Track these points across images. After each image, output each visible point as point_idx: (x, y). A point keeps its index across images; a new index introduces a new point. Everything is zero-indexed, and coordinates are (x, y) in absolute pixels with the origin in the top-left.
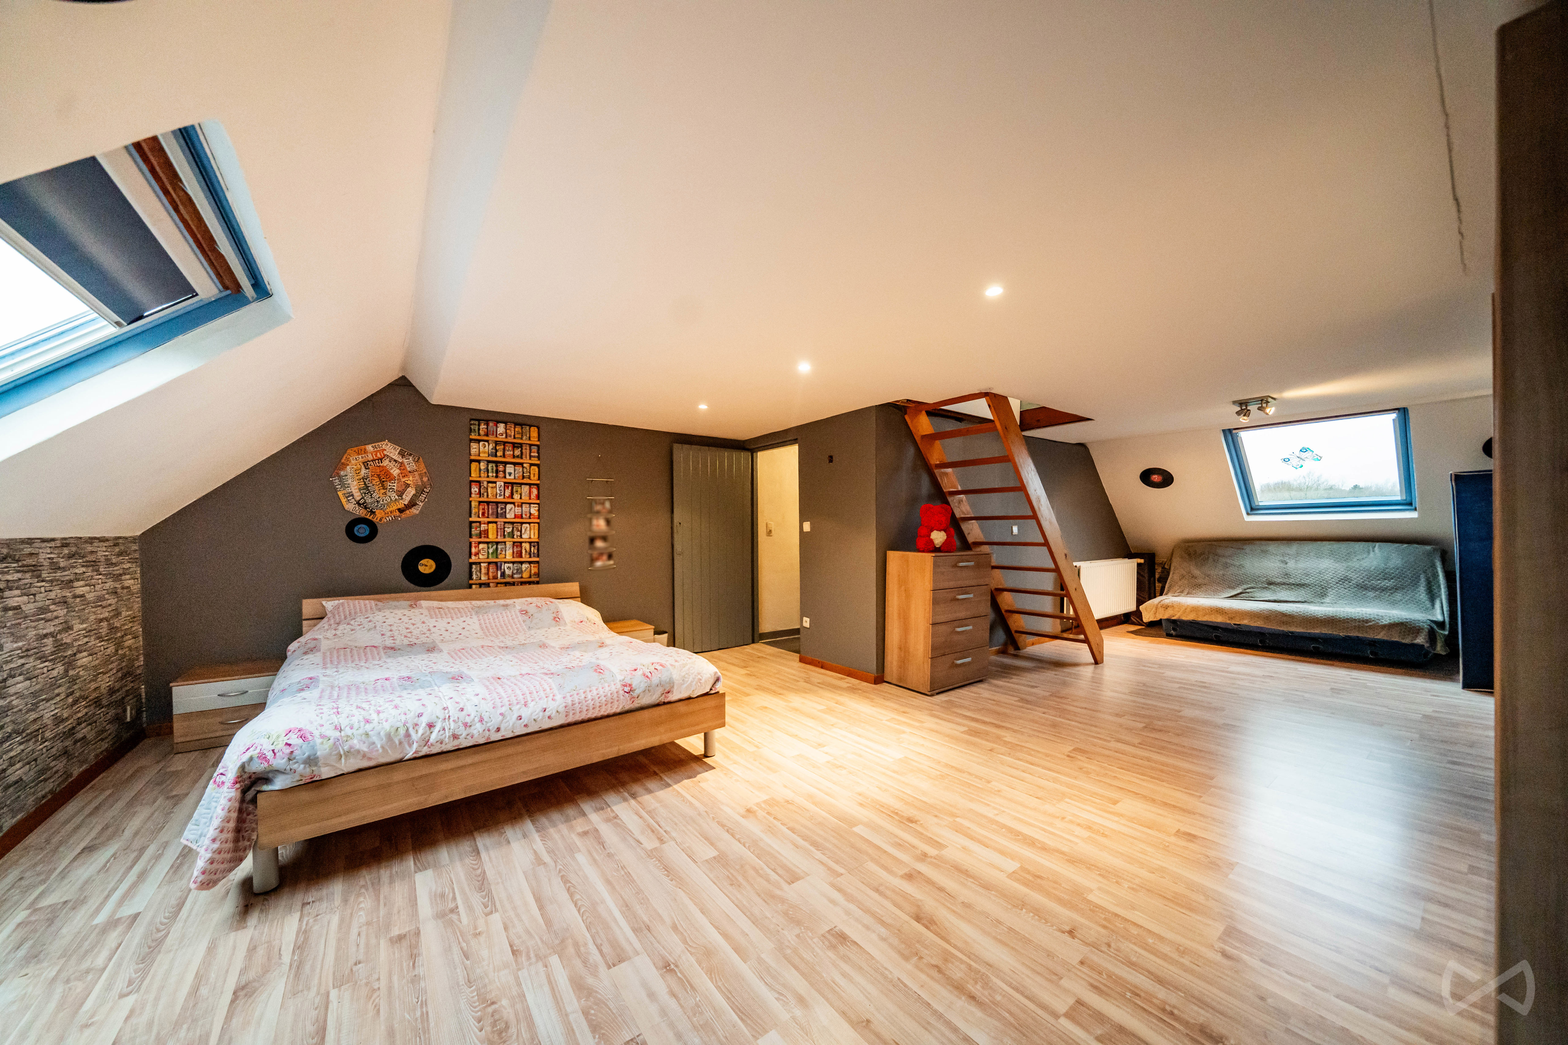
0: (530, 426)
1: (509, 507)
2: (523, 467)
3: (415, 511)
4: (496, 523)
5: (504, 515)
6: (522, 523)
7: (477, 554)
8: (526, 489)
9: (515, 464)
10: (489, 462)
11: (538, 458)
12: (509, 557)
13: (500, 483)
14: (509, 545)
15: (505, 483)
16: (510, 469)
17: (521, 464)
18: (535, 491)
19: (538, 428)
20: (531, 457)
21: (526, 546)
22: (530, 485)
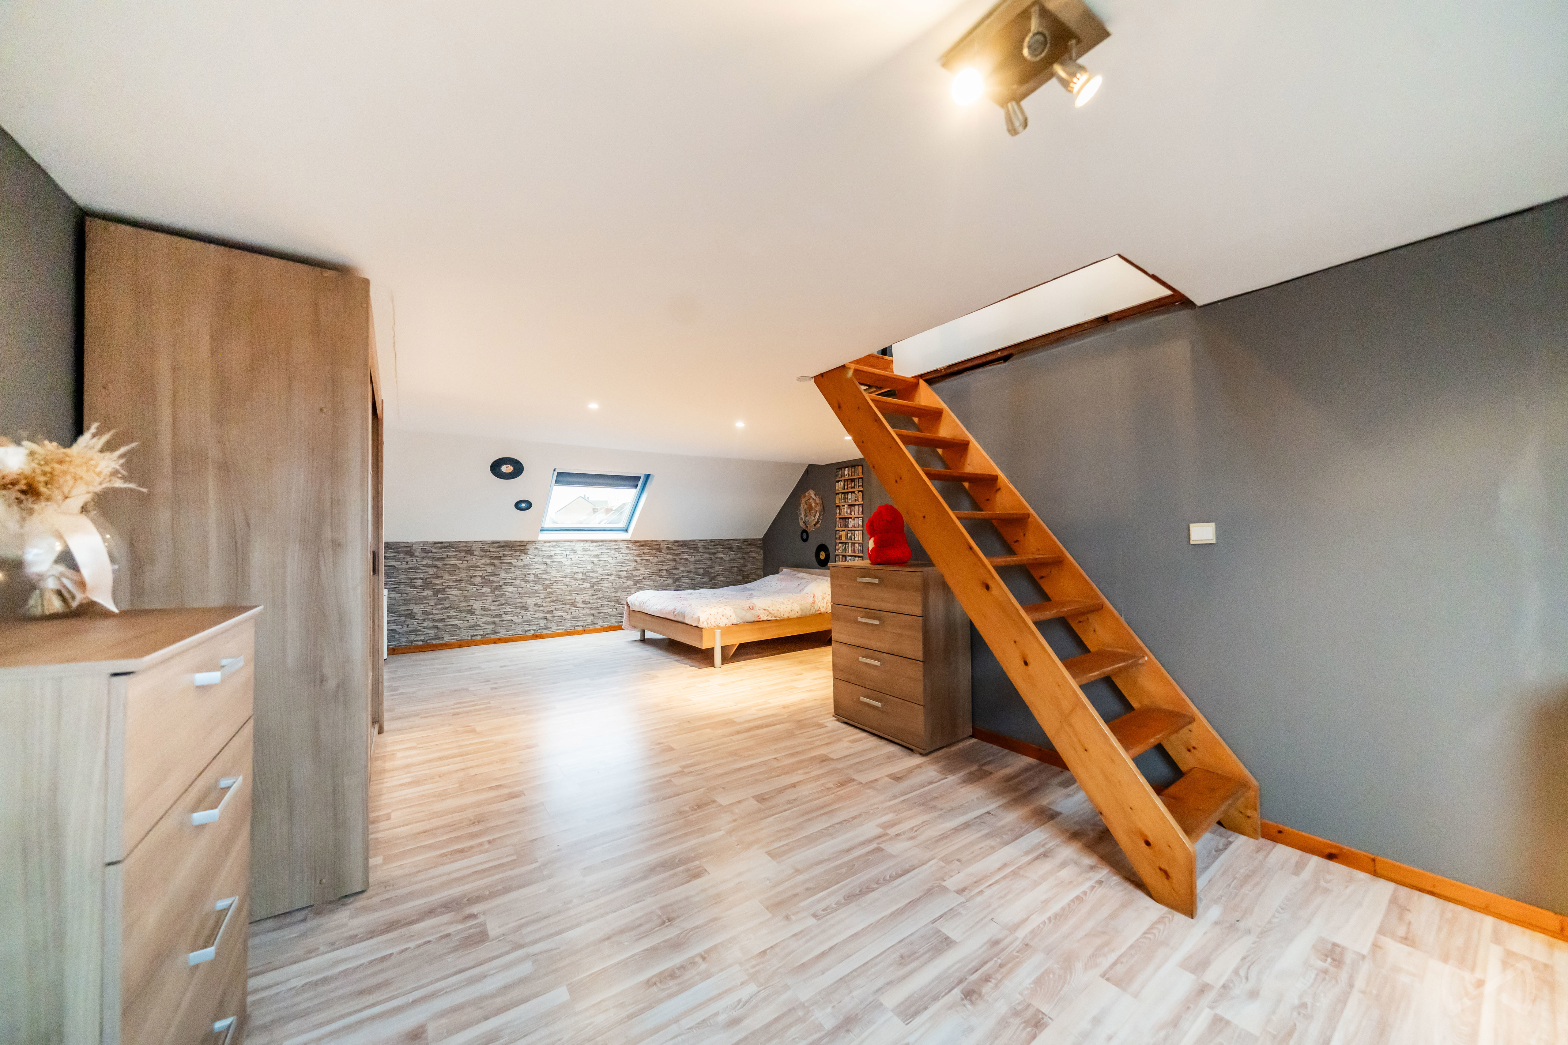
0: (858, 466)
1: (850, 520)
2: (855, 494)
3: (819, 525)
4: (844, 530)
5: (847, 526)
6: (855, 531)
7: (838, 550)
8: (857, 507)
9: (851, 492)
10: (843, 493)
11: (862, 486)
12: (850, 553)
13: (846, 506)
14: (850, 544)
15: (848, 505)
16: (850, 496)
17: (854, 492)
18: (861, 509)
19: (862, 466)
20: (859, 486)
21: (857, 545)
22: (858, 505)
